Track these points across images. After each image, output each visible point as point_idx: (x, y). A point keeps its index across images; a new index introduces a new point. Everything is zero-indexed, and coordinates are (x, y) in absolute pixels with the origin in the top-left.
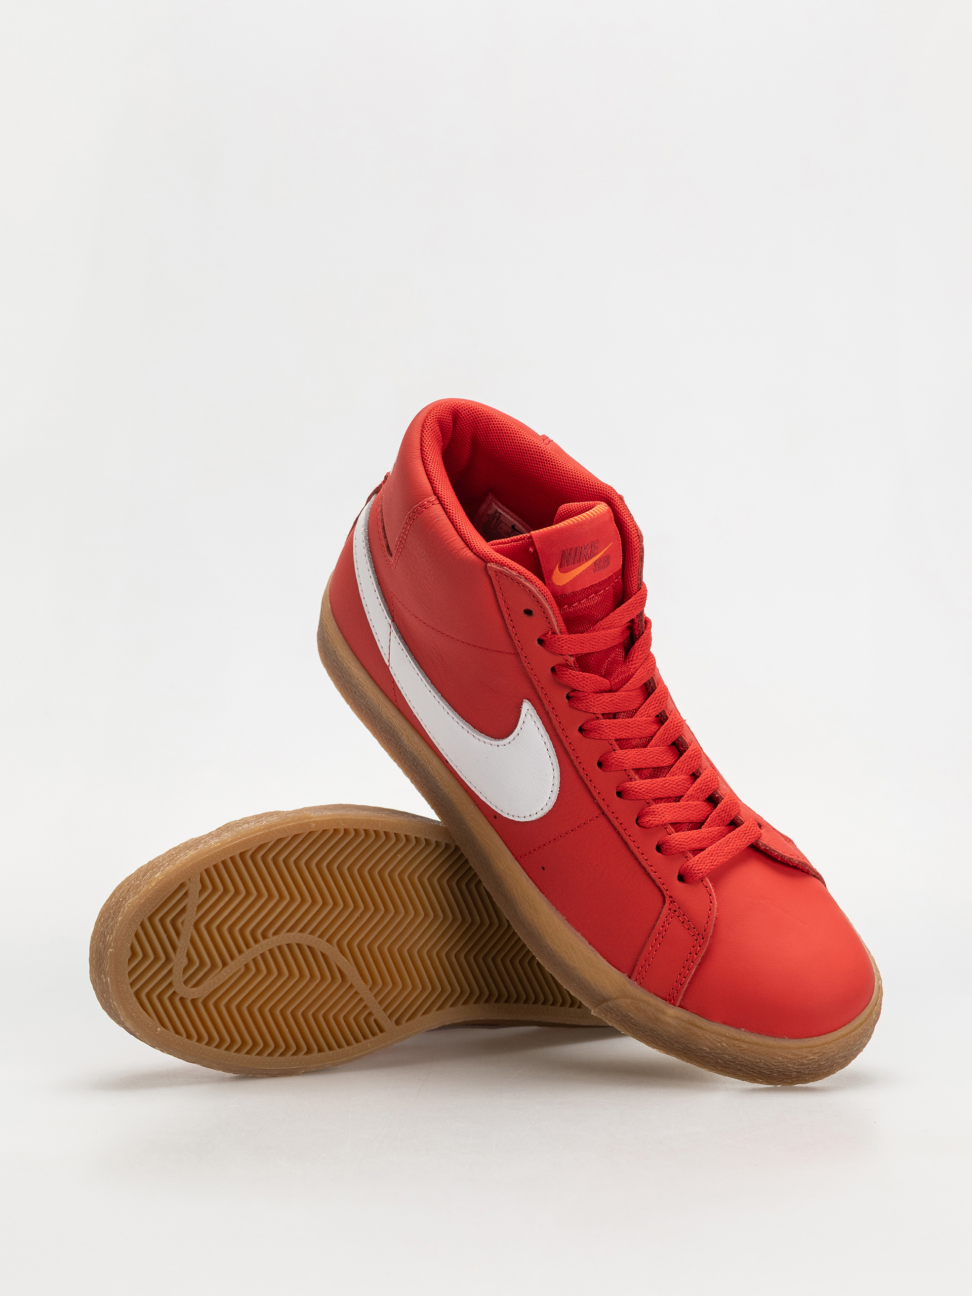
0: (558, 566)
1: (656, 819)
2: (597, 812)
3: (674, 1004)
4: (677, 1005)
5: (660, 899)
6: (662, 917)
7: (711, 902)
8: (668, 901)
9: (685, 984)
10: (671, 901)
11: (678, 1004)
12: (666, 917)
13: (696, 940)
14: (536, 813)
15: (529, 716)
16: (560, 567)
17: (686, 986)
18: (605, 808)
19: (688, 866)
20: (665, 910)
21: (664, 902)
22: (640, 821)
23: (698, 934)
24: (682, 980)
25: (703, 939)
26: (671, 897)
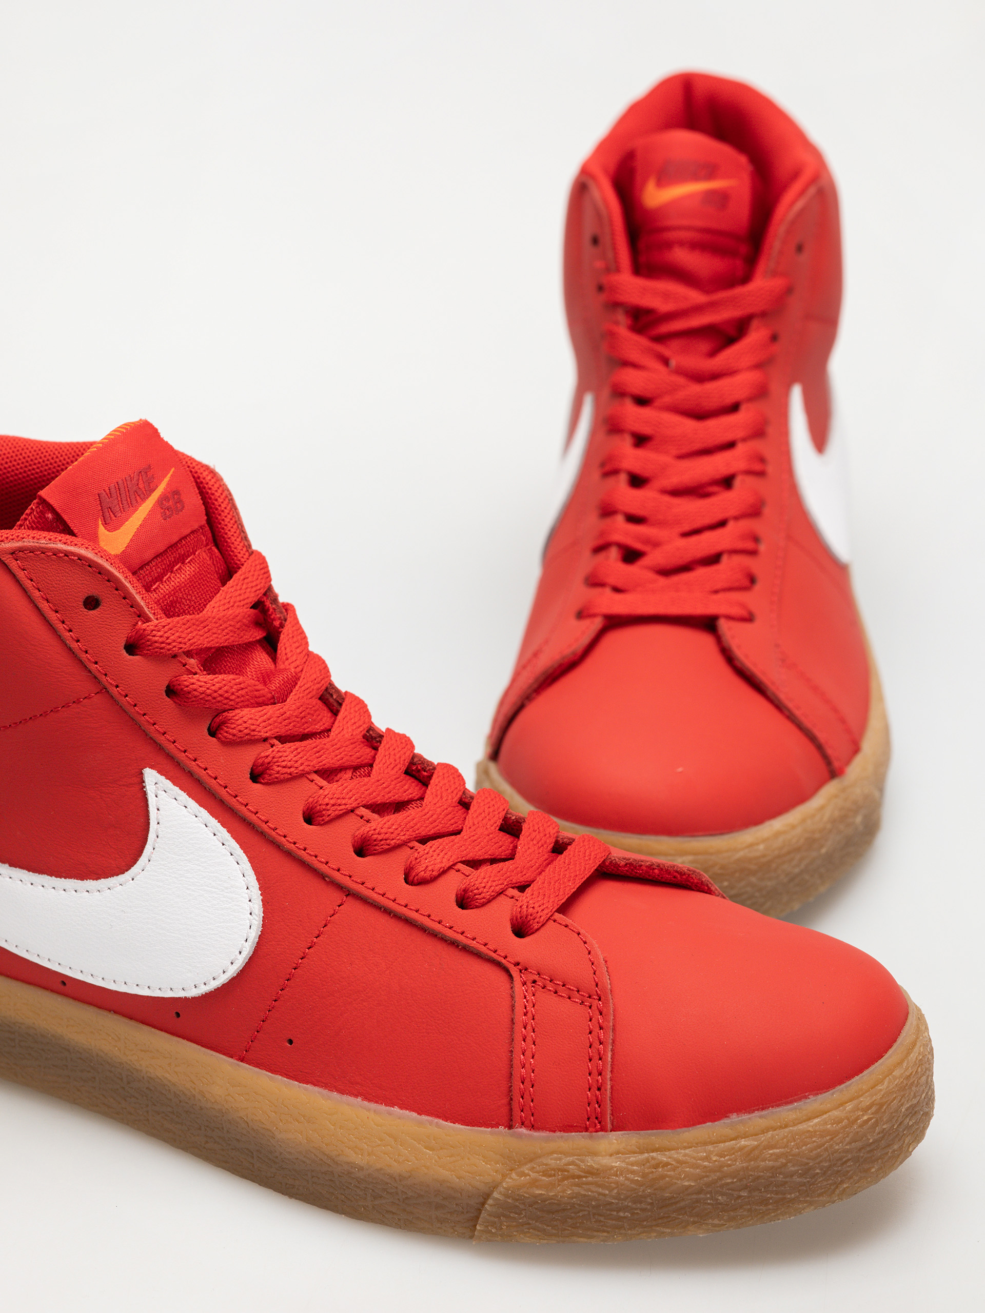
0: (100, 522)
1: (436, 862)
2: (337, 896)
3: (603, 1129)
4: (609, 1129)
5: (501, 977)
6: (519, 1002)
7: (585, 943)
8: (514, 971)
9: (606, 1084)
10: (521, 971)
11: (609, 1126)
12: (525, 998)
13: (590, 1007)
14: (240, 953)
15: (161, 793)
16: (105, 524)
17: (609, 1087)
18: (346, 882)
19: (521, 907)
20: (518, 987)
21: (511, 976)
22: (411, 878)
23: (590, 997)
24: (598, 1081)
25: (600, 1000)
26: (517, 964)
